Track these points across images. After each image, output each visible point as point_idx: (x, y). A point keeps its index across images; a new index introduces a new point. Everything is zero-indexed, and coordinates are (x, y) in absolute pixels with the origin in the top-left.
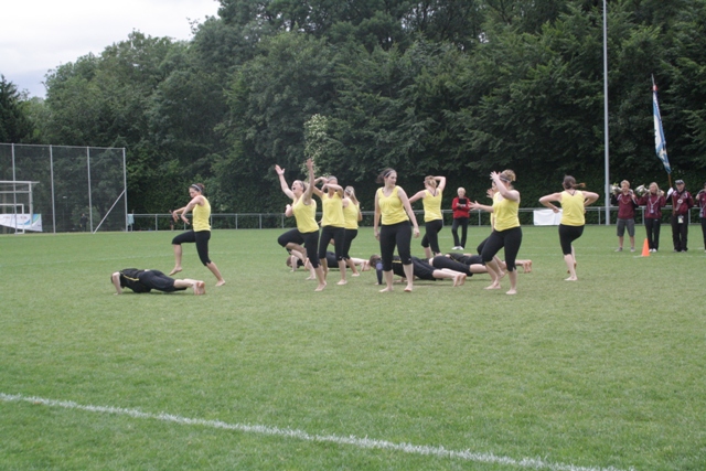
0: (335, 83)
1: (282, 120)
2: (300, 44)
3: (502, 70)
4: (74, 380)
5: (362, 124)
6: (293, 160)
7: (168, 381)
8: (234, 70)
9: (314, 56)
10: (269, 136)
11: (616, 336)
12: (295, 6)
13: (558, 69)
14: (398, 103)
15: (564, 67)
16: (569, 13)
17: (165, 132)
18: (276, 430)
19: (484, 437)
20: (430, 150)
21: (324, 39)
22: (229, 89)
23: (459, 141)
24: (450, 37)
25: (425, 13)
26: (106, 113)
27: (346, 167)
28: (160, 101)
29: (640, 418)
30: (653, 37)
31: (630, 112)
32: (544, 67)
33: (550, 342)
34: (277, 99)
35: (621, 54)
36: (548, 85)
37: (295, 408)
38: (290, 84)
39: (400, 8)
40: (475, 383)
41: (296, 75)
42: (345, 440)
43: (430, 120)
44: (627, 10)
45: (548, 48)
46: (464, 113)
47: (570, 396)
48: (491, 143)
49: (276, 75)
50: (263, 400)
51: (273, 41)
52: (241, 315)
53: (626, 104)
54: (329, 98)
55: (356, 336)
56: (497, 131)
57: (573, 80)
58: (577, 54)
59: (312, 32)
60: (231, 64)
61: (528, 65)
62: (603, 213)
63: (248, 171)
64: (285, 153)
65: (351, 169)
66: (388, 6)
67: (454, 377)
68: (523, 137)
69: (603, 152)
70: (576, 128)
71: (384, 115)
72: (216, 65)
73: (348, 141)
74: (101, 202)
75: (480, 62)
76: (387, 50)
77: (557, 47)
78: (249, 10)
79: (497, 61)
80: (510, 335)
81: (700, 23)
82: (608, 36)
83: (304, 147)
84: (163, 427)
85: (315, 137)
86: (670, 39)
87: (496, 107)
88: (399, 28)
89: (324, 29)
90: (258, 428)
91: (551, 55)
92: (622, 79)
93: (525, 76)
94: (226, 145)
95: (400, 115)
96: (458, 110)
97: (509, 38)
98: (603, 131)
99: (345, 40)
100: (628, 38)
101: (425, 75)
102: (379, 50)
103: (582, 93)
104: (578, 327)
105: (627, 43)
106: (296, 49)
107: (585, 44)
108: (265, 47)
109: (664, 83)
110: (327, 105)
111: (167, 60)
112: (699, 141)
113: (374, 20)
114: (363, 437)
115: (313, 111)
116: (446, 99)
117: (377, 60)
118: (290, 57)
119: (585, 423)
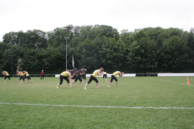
0: (23, 54)
1: (14, 59)
3: (51, 53)
5: (28, 60)
6: (15, 66)
8: (5, 51)
9: (20, 49)
10: (11, 62)
12: (17, 41)
13: (59, 53)
14: (34, 57)
16: (61, 45)
18: (5, 103)
19: (40, 102)
20: (39, 65)
21: (22, 46)
22: (4, 53)
23: (44, 64)
24: (43, 47)
25: (39, 43)
27: (25, 67)
29: (65, 99)
30: (74, 49)
31: (70, 60)
32: (57, 53)
34: (13, 56)
35: (69, 52)
36: (58, 56)
39: (35, 42)
41: (16, 52)
42: (17, 104)
44: (70, 45)
46: (45, 59)
47: (55, 97)
48: (49, 64)
49: (13, 52)
50: (3, 99)
51: (13, 46)
53: (69, 59)
54: (22, 56)
56: (50, 62)
57: (62, 55)
58: (62, 51)
59: (20, 45)
60: (5, 49)
61: (55, 52)
66: (33, 42)
67: (37, 95)
68: (54, 63)
69: (66, 66)
70: (62, 62)
71: (31, 59)
72: (2, 50)
73: (25, 63)
75: (47, 52)
77: (59, 50)
78: (9, 41)
79: (50, 51)
80: (48, 90)
81: (80, 48)
82: (67, 49)
83: (17, 64)
85: (19, 62)
86: (76, 50)
87: (50, 59)
88: (35, 45)
92: (69, 55)
93: (54, 54)
94: (3, 63)
95: (34, 59)
97: (52, 48)
98: (66, 63)
99: (25, 47)
100: (70, 49)
101: (39, 53)
102: (31, 49)
103: (63, 57)
105: (70, 50)
106: (17, 48)
107: (64, 50)
108: (11, 47)
109: (75, 56)
113: (30, 44)
114: (20, 103)
115: (19, 58)
116: (42, 57)
117: (31, 50)
118: (16, 49)
119: (57, 100)
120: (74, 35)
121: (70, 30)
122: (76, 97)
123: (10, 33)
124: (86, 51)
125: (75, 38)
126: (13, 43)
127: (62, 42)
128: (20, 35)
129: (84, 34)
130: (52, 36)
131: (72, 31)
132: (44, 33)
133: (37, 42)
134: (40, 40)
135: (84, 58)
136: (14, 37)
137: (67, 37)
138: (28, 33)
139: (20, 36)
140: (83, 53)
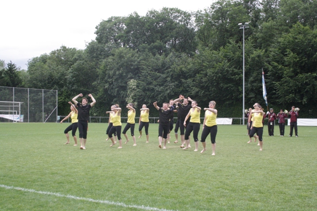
0: (140, 68)
1: (119, 81)
2: (127, 52)
3: (204, 64)
4: (34, 181)
5: (150, 83)
6: (123, 97)
7: (71, 182)
8: (101, 61)
9: (132, 57)
10: (114, 87)
11: (246, 168)
12: (126, 37)
13: (226, 64)
14: (164, 76)
15: (228, 64)
16: (230, 44)
17: (74, 84)
18: (113, 203)
19: (194, 207)
20: (176, 94)
21: (136, 50)
22: (99, 68)
23: (187, 91)
24: (185, 51)
25: (175, 42)
26: (51, 76)
28: (72, 73)
29: (255, 201)
30: (262, 54)
31: (253, 82)
32: (220, 64)
33: (221, 170)
34: (117, 73)
35: (250, 60)
36: (222, 71)
37: (121, 194)
38: (122, 67)
39: (166, 39)
40: (191, 186)
41: (125, 64)
42: (140, 207)
43: (176, 83)
44: (252, 43)
45: (222, 57)
46: (189, 80)
47: (228, 191)
48: (199, 92)
49: (118, 64)
50: (108, 191)
51: (117, 51)
52: (101, 157)
53: (251, 79)
54: (138, 73)
55: (145, 166)
56: (202, 88)
57: (231, 69)
58: (233, 59)
59: (132, 48)
60: (100, 59)
61: (214, 63)
62: (242, 120)
63: (105, 100)
64: (120, 94)
65: (145, 101)
66: (161, 39)
67: (183, 183)
68: (212, 90)
69: (242, 97)
70: (232, 87)
71: (158, 80)
72: (94, 59)
73: (144, 90)
74: (47, 111)
75: (196, 61)
76: (160, 55)
77: (225, 56)
78: (108, 38)
79: (202, 61)
80: (205, 167)
81: (279, 49)
82: (245, 53)
83: (127, 92)
84: (68, 200)
85: (132, 88)
86: (268, 55)
87: (202, 79)
88: (165, 47)
89: (136, 46)
90: (106, 202)
91: (223, 59)
92: (250, 69)
93: (213, 67)
94: (97, 90)
95: (165, 81)
96: (187, 79)
97: (207, 52)
98: (243, 89)
99: (144, 51)
100: (252, 54)
101: (175, 65)
102: (158, 56)
103: (235, 74)
104: (231, 164)
105: (252, 56)
106: (126, 54)
107: (236, 56)
108: (113, 53)
109: (266, 71)
110: (137, 76)
111: (75, 56)
112: (278, 94)
113: (156, 44)
114: (147, 206)
115: (131, 78)
116: (183, 75)
117: (157, 59)
118: (123, 57)
119: (233, 202)
120: (263, 15)
121: (251, 3)
122: (282, 196)
123: (110, 21)
124: (296, 58)
125: (264, 23)
126: (117, 43)
127: (232, 35)
128: (132, 23)
129: (289, 11)
130: (206, 21)
131: (257, 6)
132: (187, 16)
133: (172, 37)
134: (177, 33)
135: (289, 77)
136: (120, 29)
137: (243, 24)
138: (149, 18)
139: (133, 26)
140: (287, 63)
